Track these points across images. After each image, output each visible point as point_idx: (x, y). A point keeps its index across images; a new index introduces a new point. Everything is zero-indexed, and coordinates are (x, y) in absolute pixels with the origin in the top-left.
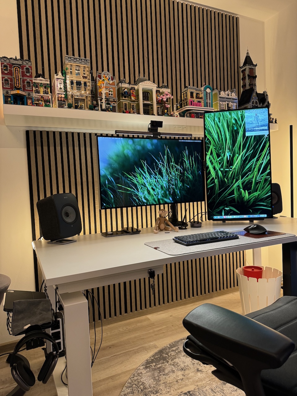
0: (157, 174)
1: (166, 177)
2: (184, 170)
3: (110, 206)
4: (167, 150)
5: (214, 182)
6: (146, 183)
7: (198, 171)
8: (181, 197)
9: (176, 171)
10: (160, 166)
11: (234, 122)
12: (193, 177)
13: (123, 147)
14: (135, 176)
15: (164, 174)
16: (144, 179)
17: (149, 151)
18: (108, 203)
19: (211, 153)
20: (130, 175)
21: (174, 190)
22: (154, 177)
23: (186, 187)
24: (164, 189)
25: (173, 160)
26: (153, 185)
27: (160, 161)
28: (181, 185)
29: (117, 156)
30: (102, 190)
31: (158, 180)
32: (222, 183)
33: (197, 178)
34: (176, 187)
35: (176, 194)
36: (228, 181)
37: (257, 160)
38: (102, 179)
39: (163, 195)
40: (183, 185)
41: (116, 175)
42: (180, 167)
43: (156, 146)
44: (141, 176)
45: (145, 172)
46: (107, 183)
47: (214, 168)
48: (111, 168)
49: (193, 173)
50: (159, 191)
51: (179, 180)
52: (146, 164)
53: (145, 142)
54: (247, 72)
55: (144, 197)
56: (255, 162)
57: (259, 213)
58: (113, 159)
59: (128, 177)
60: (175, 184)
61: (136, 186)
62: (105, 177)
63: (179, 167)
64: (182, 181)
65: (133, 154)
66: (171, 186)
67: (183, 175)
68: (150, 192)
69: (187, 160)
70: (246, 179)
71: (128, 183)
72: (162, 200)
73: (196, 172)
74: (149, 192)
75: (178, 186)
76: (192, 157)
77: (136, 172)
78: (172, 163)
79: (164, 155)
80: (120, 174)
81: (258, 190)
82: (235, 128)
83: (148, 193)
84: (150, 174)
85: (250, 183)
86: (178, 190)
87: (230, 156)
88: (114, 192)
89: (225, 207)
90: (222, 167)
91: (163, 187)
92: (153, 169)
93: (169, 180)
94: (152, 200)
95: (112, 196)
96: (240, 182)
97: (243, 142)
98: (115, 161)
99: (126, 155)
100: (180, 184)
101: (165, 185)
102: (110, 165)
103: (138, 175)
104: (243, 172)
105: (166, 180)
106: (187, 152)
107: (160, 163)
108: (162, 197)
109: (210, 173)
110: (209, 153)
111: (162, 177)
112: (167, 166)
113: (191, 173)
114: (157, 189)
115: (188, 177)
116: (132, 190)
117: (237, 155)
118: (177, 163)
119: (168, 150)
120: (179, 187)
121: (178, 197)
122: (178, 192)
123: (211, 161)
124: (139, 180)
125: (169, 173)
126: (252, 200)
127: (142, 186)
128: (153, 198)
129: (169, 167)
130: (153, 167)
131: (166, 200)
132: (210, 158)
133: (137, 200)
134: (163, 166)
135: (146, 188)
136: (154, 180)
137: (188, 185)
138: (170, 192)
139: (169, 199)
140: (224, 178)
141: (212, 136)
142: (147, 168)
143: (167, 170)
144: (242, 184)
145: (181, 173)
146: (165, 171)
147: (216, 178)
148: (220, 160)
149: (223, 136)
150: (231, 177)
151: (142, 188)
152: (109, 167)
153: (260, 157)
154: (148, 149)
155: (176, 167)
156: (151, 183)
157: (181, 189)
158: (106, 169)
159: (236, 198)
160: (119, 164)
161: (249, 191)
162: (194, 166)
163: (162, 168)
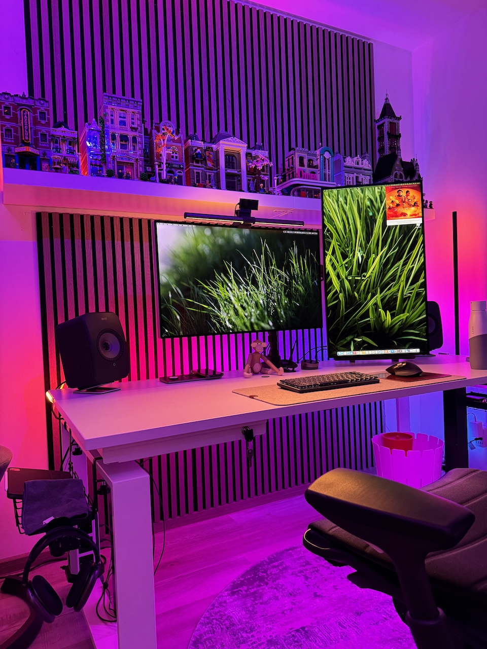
0: (250, 283)
1: (264, 288)
2: (292, 277)
3: (175, 333)
4: (265, 245)
5: (338, 298)
6: (232, 298)
7: (312, 281)
8: (287, 320)
9: (280, 280)
10: (254, 271)
11: (368, 203)
12: (306, 289)
13: (196, 239)
14: (215, 287)
15: (260, 284)
16: (230, 291)
17: (237, 246)
18: (171, 329)
19: (334, 253)
20: (207, 285)
21: (275, 308)
22: (244, 288)
23: (295, 304)
24: (260, 307)
25: (274, 262)
26: (244, 301)
27: (255, 262)
29: (187, 253)
30: (162, 307)
31: (252, 293)
32: (350, 300)
33: (312, 292)
34: (279, 304)
35: (278, 316)
36: (360, 295)
37: (405, 264)
38: (162, 290)
39: (258, 317)
40: (290, 301)
41: (185, 284)
42: (286, 273)
43: (248, 239)
44: (224, 286)
45: (230, 281)
46: (170, 296)
47: (338, 276)
48: (177, 272)
49: (304, 283)
50: (253, 310)
51: (283, 294)
52: (232, 267)
53: (231, 233)
54: (386, 128)
55: (229, 320)
56: (401, 266)
57: (407, 346)
58: (179, 258)
59: (204, 288)
60: (278, 300)
61: (216, 302)
62: (167, 286)
63: (283, 273)
64: (289, 296)
65: (210, 250)
66: (271, 303)
67: (290, 286)
68: (237, 311)
69: (296, 263)
70: (388, 293)
71: (203, 297)
72: (257, 324)
73: (310, 282)
75: (282, 304)
76: (303, 257)
77: (216, 280)
78: (273, 267)
79: (260, 254)
80: (191, 283)
81: (406, 311)
82: (371, 214)
83: (235, 313)
84: (238, 283)
85: (394, 299)
86: (282, 310)
87: (362, 257)
88: (181, 310)
89: (354, 337)
90: (350, 273)
91: (259, 304)
92: (243, 276)
93: (267, 294)
94: (241, 325)
95: (178, 317)
96: (378, 297)
97: (382, 235)
98: (184, 262)
99: (201, 252)
100: (285, 301)
101: (261, 302)
102: (175, 267)
103: (220, 285)
104: (382, 282)
105: (263, 292)
106: (296, 249)
107: (254, 267)
108: (256, 321)
109: (331, 283)
110: (330, 252)
111: (258, 288)
112: (264, 271)
113: (303, 284)
114: (250, 308)
115: (297, 290)
116: (210, 308)
117: (373, 256)
118: (280, 267)
119: (267, 245)
120: (284, 304)
121: (282, 321)
122: (282, 313)
123: (333, 265)
124: (220, 292)
125: (268, 283)
126: (397, 326)
127: (225, 302)
128: (242, 322)
129: (268, 274)
130: (243, 273)
131: (263, 325)
132: (331, 260)
133: (218, 325)
134: (259, 271)
135: (233, 306)
136: (245, 293)
137: (297, 301)
138: (269, 312)
139: (268, 324)
140: (353, 292)
141: (334, 225)
142: (234, 274)
143: (264, 277)
144: (382, 300)
145: (286, 282)
146: (261, 278)
147: (341, 292)
148: (346, 263)
149: (351, 226)
150: (364, 290)
151: (225, 306)
152: (174, 270)
153: (408, 259)
154: (235, 243)
155: (278, 273)
156: (240, 297)
157: (286, 308)
158: (168, 274)
159: (372, 322)
160: (189, 266)
161: (392, 312)
162: (307, 272)
163: (257, 275)
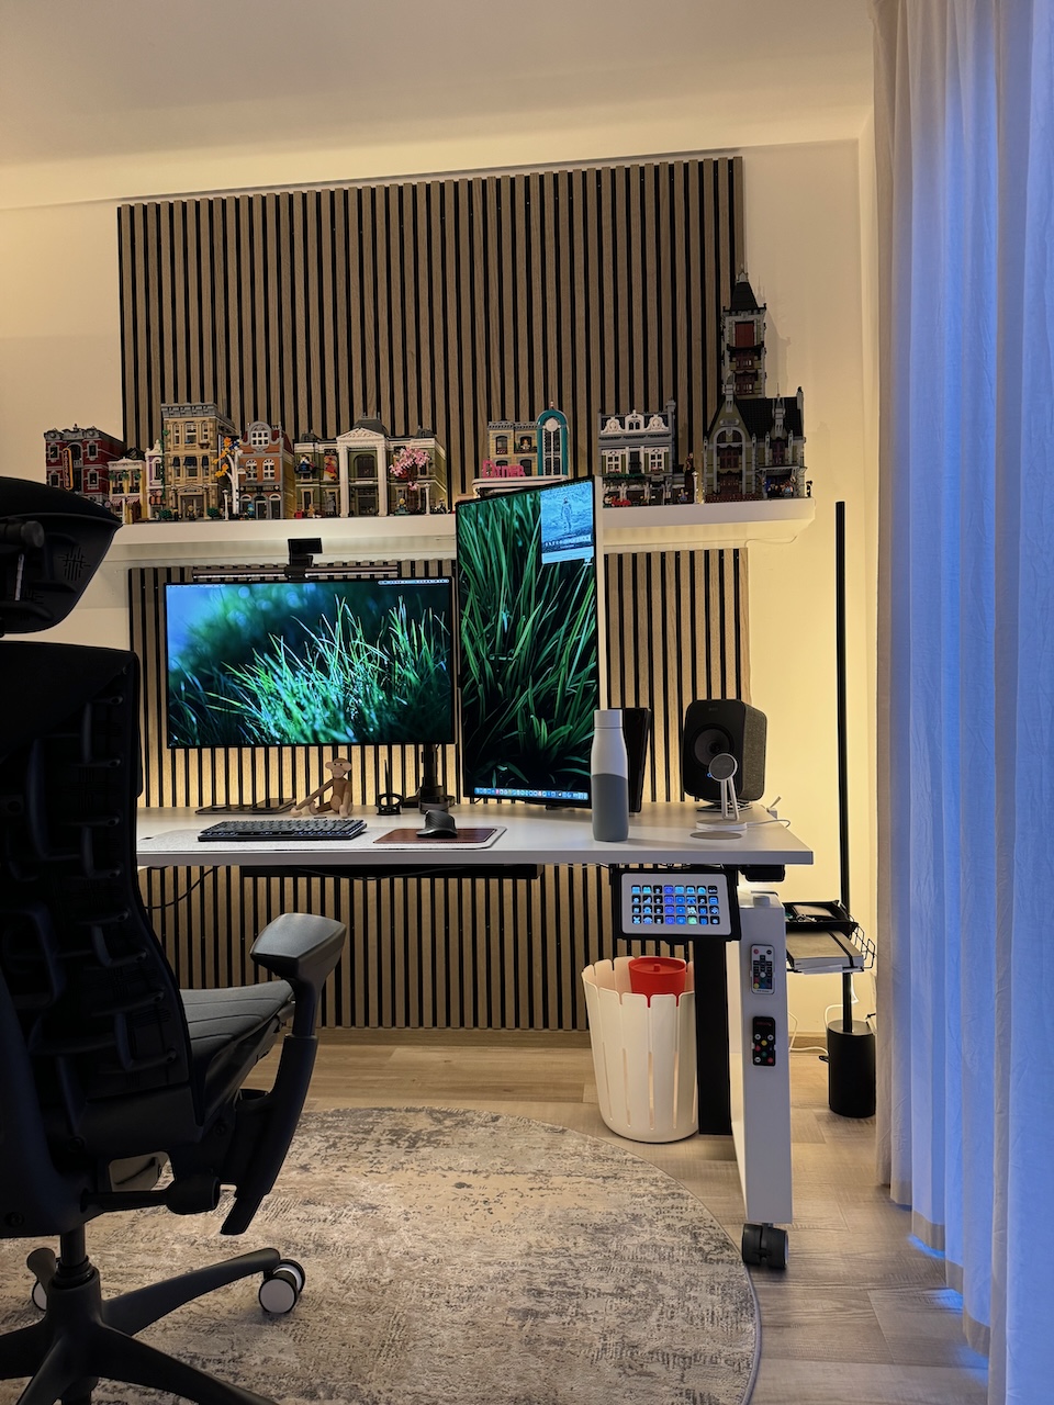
0: (314, 668)
1: (339, 675)
2: (394, 657)
3: (188, 741)
4: (343, 607)
5: (476, 693)
6: (282, 692)
7: (436, 662)
8: (381, 729)
9: (370, 662)
10: (321, 649)
11: (517, 524)
12: (421, 678)
13: (225, 606)
14: (253, 674)
15: (333, 670)
16: (278, 680)
17: (292, 612)
18: (183, 735)
19: (471, 614)
20: (241, 671)
21: (359, 709)
22: (303, 675)
23: (398, 702)
24: (332, 706)
25: (359, 633)
26: (301, 696)
27: (323, 635)
28: (381, 698)
29: (210, 626)
30: (171, 704)
31: (316, 683)
32: (492, 694)
33: (433, 681)
34: (367, 702)
35: (365, 722)
36: (504, 689)
37: (568, 634)
38: (171, 680)
39: (327, 721)
40: (389, 697)
41: (206, 671)
42: (381, 649)
43: (313, 600)
44: (269, 673)
45: (280, 665)
46: (183, 688)
47: (477, 654)
48: (195, 654)
49: (419, 666)
50: (318, 711)
51: (375, 684)
52: (282, 644)
53: (283, 591)
55: (275, 725)
56: (561, 637)
57: (570, 787)
58: (197, 633)
59: (235, 676)
60: (365, 695)
61: (254, 697)
62: (180, 675)
63: (377, 651)
64: (387, 688)
65: (248, 620)
66: (352, 699)
67: (390, 671)
68: (290, 712)
69: (403, 633)
70: (543, 687)
71: (233, 690)
72: (325, 733)
73: (431, 664)
74: (289, 714)
75: (373, 701)
76: (418, 623)
77: (255, 664)
78: (357, 642)
79: (333, 620)
80: (215, 669)
81: (568, 722)
82: (520, 544)
83: (286, 714)
84: (293, 668)
85: (551, 696)
86: (372, 711)
87: (509, 619)
88: (199, 709)
89: (497, 764)
90: (492, 650)
91: (330, 701)
92: (303, 657)
93: (346, 685)
94: (295, 733)
95: (194, 719)
96: (530, 692)
97: (537, 577)
98: (206, 639)
99: (232, 623)
100: (379, 696)
101: (334, 698)
102: (192, 647)
103: (262, 672)
104: (537, 665)
105: (337, 683)
106: (403, 611)
107: (323, 643)
108: (324, 728)
109: (467, 666)
110: (466, 612)
111: (327, 674)
112: (341, 648)
113: (415, 667)
114: (312, 707)
115: (403, 678)
116: (245, 707)
117: (523, 618)
118: (371, 641)
119: (347, 606)
120: (376, 701)
121: (371, 730)
122: (373, 716)
123: (470, 635)
125: (348, 667)
126: (555, 749)
127: (270, 698)
128: (298, 728)
129: (349, 652)
130: (301, 647)
131: (335, 734)
132: (468, 626)
133: (256, 733)
134: (331, 648)
135: (282, 704)
136: (306, 683)
137: (404, 697)
139: (346, 733)
140: (496, 682)
141: (472, 565)
142: (287, 654)
143: (340, 658)
144: (535, 699)
145: (382, 665)
146: (335, 660)
147: (480, 680)
148: (487, 632)
149: (494, 566)
150: (511, 680)
151: (269, 703)
152: (190, 651)
153: (571, 624)
154: (289, 607)
155: (367, 650)
156: (296, 691)
157: (381, 709)
158: (181, 658)
159: (521, 739)
160: (213, 645)
161: (549, 722)
162: (425, 647)
163: (328, 655)
